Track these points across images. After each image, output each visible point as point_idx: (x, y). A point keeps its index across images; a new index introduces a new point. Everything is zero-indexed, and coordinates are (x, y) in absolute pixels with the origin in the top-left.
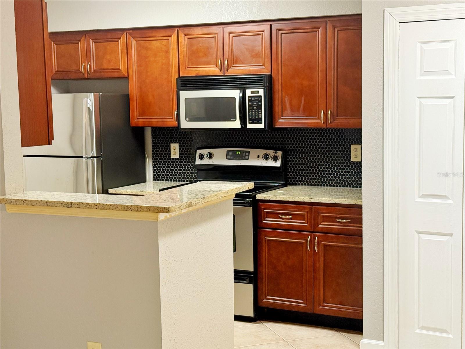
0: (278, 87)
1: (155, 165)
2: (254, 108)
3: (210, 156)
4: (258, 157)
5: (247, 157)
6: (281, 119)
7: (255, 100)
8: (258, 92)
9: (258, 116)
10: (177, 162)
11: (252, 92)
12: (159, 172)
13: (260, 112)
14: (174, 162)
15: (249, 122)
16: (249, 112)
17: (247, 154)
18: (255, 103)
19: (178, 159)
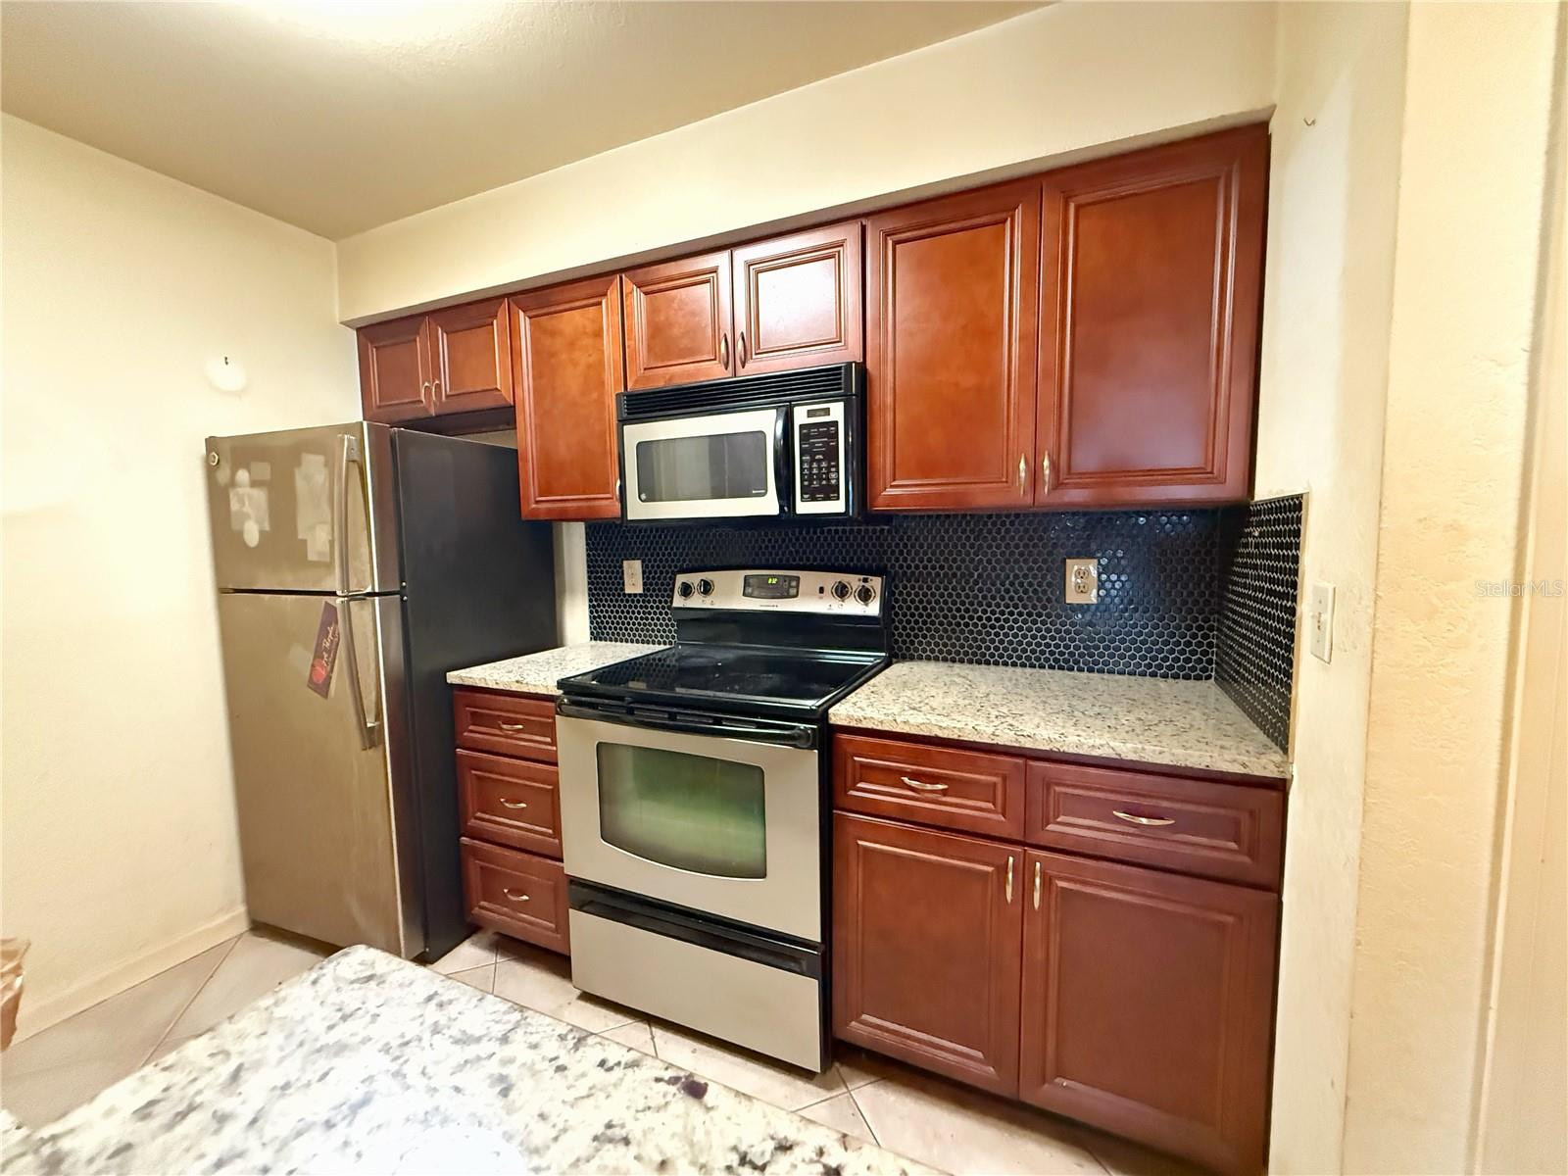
0: (883, 396)
1: (594, 606)
2: (817, 457)
3: (707, 588)
4: (822, 590)
5: (793, 591)
6: (892, 487)
7: (820, 435)
8: (827, 412)
9: (828, 480)
10: (638, 601)
11: (810, 413)
12: (602, 622)
13: (833, 466)
14: (633, 601)
15: (802, 497)
16: (802, 469)
17: (794, 584)
18: (818, 442)
19: (640, 595)
